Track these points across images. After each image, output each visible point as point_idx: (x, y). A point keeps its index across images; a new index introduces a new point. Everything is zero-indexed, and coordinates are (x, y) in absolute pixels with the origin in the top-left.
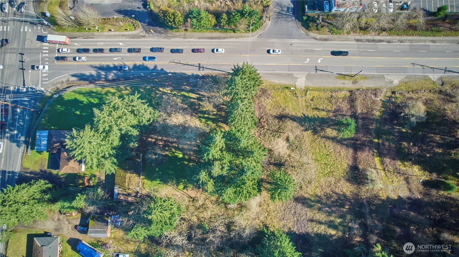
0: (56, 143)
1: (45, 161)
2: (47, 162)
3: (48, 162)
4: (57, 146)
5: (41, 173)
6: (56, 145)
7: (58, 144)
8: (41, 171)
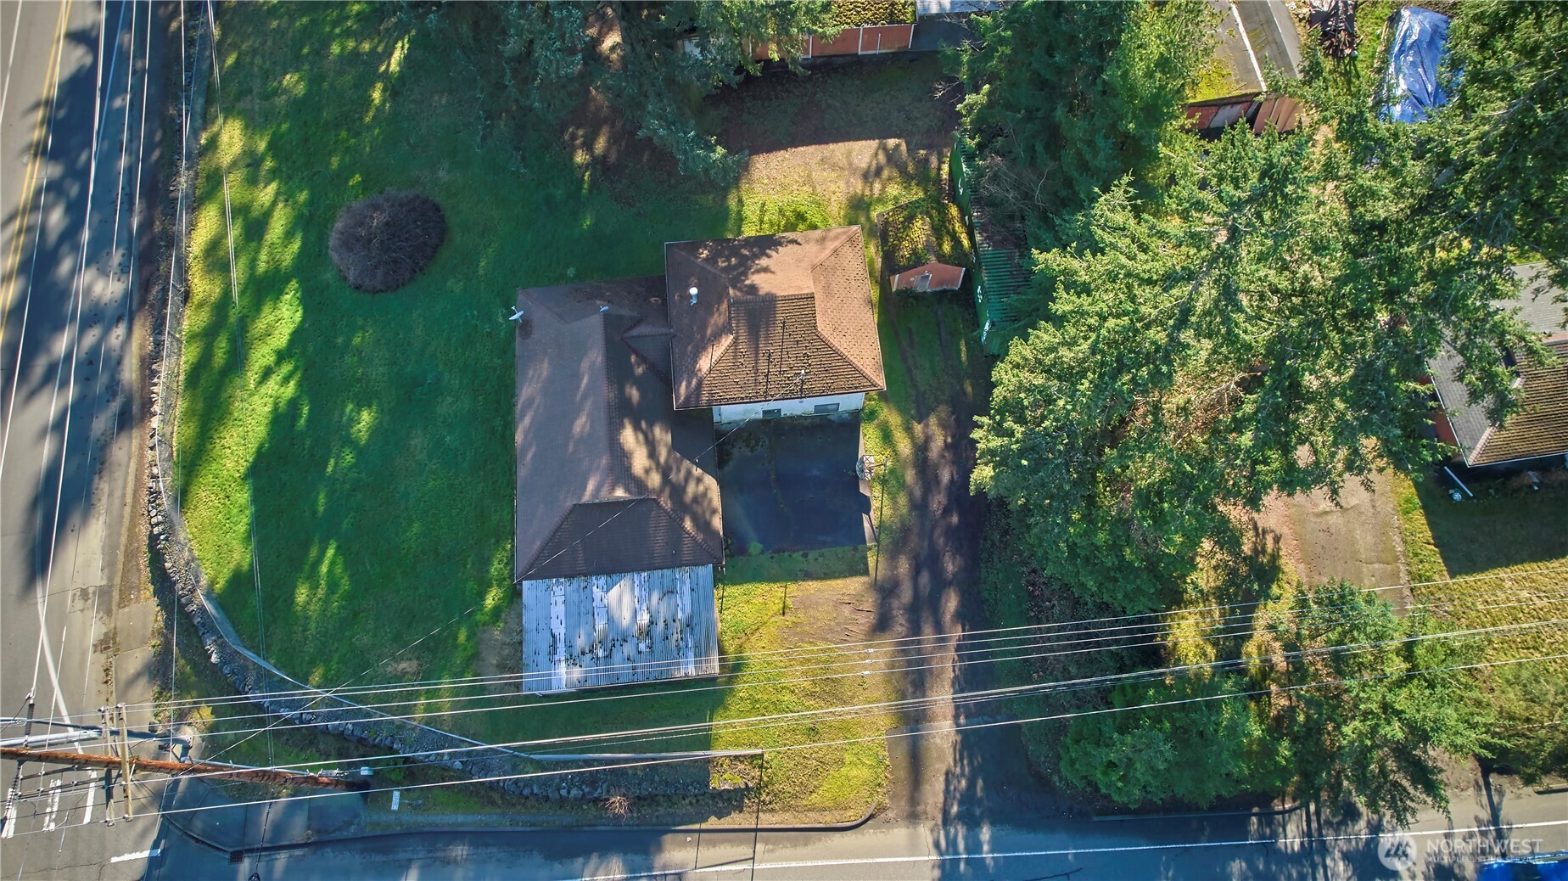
0: (621, 458)
1: (805, 604)
2: (812, 586)
3: (808, 576)
4: (653, 455)
5: (900, 625)
6: (640, 461)
7: (629, 437)
8: (882, 625)
